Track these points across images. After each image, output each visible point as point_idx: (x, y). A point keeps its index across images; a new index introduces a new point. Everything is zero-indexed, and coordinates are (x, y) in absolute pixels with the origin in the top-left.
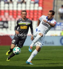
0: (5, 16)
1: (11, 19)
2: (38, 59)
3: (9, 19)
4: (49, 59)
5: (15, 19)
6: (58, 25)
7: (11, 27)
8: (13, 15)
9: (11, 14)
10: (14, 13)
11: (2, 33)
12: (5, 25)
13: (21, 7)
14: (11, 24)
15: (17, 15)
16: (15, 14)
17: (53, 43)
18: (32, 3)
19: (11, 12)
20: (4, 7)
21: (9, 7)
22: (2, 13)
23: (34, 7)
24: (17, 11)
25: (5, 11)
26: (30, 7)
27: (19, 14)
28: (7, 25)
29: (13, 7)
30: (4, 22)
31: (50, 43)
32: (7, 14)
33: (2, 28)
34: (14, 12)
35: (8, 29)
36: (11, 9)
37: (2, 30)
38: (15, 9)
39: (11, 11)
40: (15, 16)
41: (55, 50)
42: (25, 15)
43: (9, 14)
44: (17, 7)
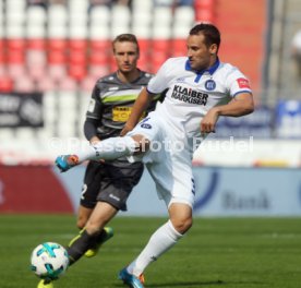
0: (27, 70)
1: (57, 83)
2: (189, 280)
3: (46, 85)
4: (245, 279)
5: (79, 81)
6: (292, 114)
7: (56, 123)
8: (68, 62)
9: (58, 56)
10: (72, 55)
11: (11, 154)
12: (30, 110)
13: (110, 24)
14: (58, 108)
15: (88, 63)
16: (78, 57)
17: (265, 204)
18: (163, 5)
19: (56, 50)
20: (25, 24)
21: (46, 25)
22: (16, 55)
23: (172, 25)
24: (89, 44)
25: (28, 44)
26: (151, 25)
27: (100, 56)
28: (38, 112)
29: (68, 24)
30: (23, 97)
31: (252, 202)
32: (37, 58)
33: (14, 127)
34: (75, 49)
35: (45, 134)
36: (58, 32)
37: (15, 136)
38: (78, 32)
39: (59, 45)
40: (78, 70)
41: (275, 236)
42: (131, 58)
43: (49, 60)
44: (89, 24)
